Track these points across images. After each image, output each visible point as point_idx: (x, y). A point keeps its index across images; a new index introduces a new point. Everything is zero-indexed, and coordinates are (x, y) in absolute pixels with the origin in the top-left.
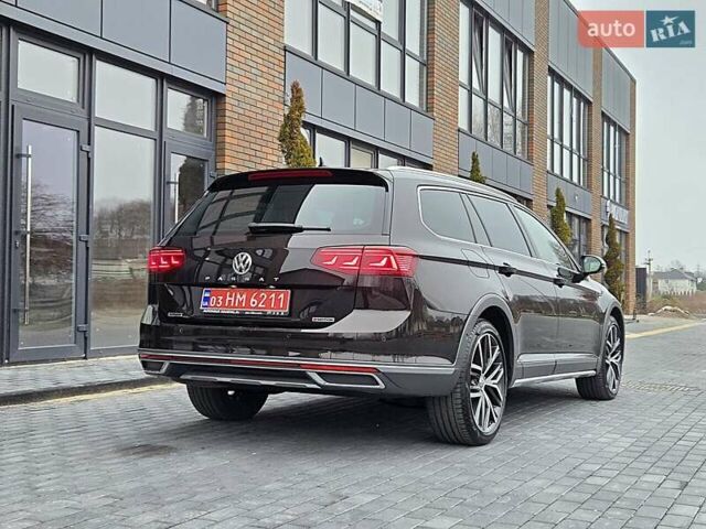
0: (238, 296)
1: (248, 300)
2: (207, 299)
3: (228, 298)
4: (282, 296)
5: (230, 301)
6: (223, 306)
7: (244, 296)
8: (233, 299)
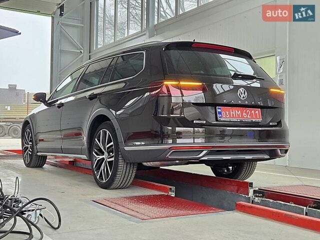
0: (237, 112)
1: (242, 114)
2: (220, 113)
3: (232, 113)
4: (257, 112)
6: (230, 117)
7: (240, 112)
8: (234, 113)
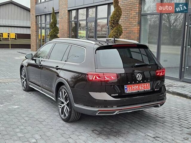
0: (136, 87)
1: (139, 87)
4: (148, 85)
5: (134, 88)
